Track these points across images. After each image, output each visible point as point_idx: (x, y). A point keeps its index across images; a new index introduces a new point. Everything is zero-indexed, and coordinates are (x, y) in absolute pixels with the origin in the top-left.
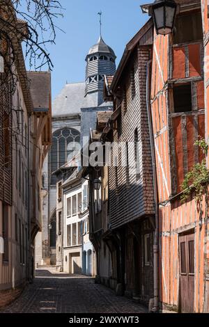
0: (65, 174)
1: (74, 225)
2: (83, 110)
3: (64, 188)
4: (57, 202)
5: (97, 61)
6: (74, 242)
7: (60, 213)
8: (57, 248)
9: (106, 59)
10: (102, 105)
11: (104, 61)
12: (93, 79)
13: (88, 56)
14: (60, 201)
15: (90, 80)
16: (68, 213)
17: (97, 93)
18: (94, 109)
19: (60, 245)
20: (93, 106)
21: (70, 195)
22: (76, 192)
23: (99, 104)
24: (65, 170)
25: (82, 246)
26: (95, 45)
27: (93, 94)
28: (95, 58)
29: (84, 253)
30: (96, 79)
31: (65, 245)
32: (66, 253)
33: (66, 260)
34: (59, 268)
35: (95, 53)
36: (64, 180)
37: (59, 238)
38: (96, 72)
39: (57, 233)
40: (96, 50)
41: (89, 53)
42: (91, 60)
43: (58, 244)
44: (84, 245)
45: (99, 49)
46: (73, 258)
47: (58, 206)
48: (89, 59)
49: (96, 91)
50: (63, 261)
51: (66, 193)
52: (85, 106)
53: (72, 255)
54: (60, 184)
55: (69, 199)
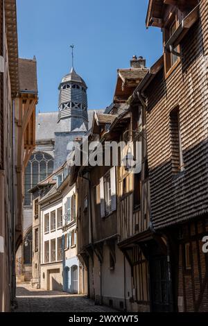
0: (42, 191)
1: (53, 241)
2: (57, 134)
3: (41, 205)
4: (34, 219)
5: (70, 89)
6: (53, 258)
7: (36, 230)
8: (34, 265)
9: (78, 88)
10: (74, 131)
11: (76, 90)
12: (66, 106)
13: (62, 84)
14: (36, 218)
15: (63, 107)
16: (46, 229)
17: (70, 119)
18: (68, 133)
19: (37, 262)
20: (66, 131)
21: (49, 211)
22: (55, 208)
23: (72, 129)
24: (42, 187)
25: (64, 262)
26: (68, 75)
27: (67, 120)
28: (68, 87)
29: (66, 269)
30: (69, 106)
31: (43, 261)
32: (44, 270)
33: (44, 277)
34: (36, 285)
35: (68, 82)
36: (41, 196)
37: (35, 255)
38: (69, 99)
39: (33, 250)
40: (69, 79)
41: (63, 81)
42: (64, 88)
43: (35, 260)
44: (66, 261)
45: (72, 79)
46: (51, 274)
47: (35, 223)
48: (62, 88)
49: (69, 117)
50: (40, 277)
51: (43, 209)
52: (58, 131)
53: (50, 271)
54: (36, 201)
55: (47, 216)
